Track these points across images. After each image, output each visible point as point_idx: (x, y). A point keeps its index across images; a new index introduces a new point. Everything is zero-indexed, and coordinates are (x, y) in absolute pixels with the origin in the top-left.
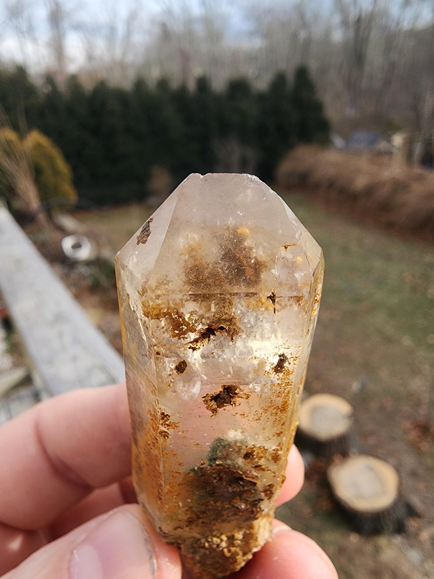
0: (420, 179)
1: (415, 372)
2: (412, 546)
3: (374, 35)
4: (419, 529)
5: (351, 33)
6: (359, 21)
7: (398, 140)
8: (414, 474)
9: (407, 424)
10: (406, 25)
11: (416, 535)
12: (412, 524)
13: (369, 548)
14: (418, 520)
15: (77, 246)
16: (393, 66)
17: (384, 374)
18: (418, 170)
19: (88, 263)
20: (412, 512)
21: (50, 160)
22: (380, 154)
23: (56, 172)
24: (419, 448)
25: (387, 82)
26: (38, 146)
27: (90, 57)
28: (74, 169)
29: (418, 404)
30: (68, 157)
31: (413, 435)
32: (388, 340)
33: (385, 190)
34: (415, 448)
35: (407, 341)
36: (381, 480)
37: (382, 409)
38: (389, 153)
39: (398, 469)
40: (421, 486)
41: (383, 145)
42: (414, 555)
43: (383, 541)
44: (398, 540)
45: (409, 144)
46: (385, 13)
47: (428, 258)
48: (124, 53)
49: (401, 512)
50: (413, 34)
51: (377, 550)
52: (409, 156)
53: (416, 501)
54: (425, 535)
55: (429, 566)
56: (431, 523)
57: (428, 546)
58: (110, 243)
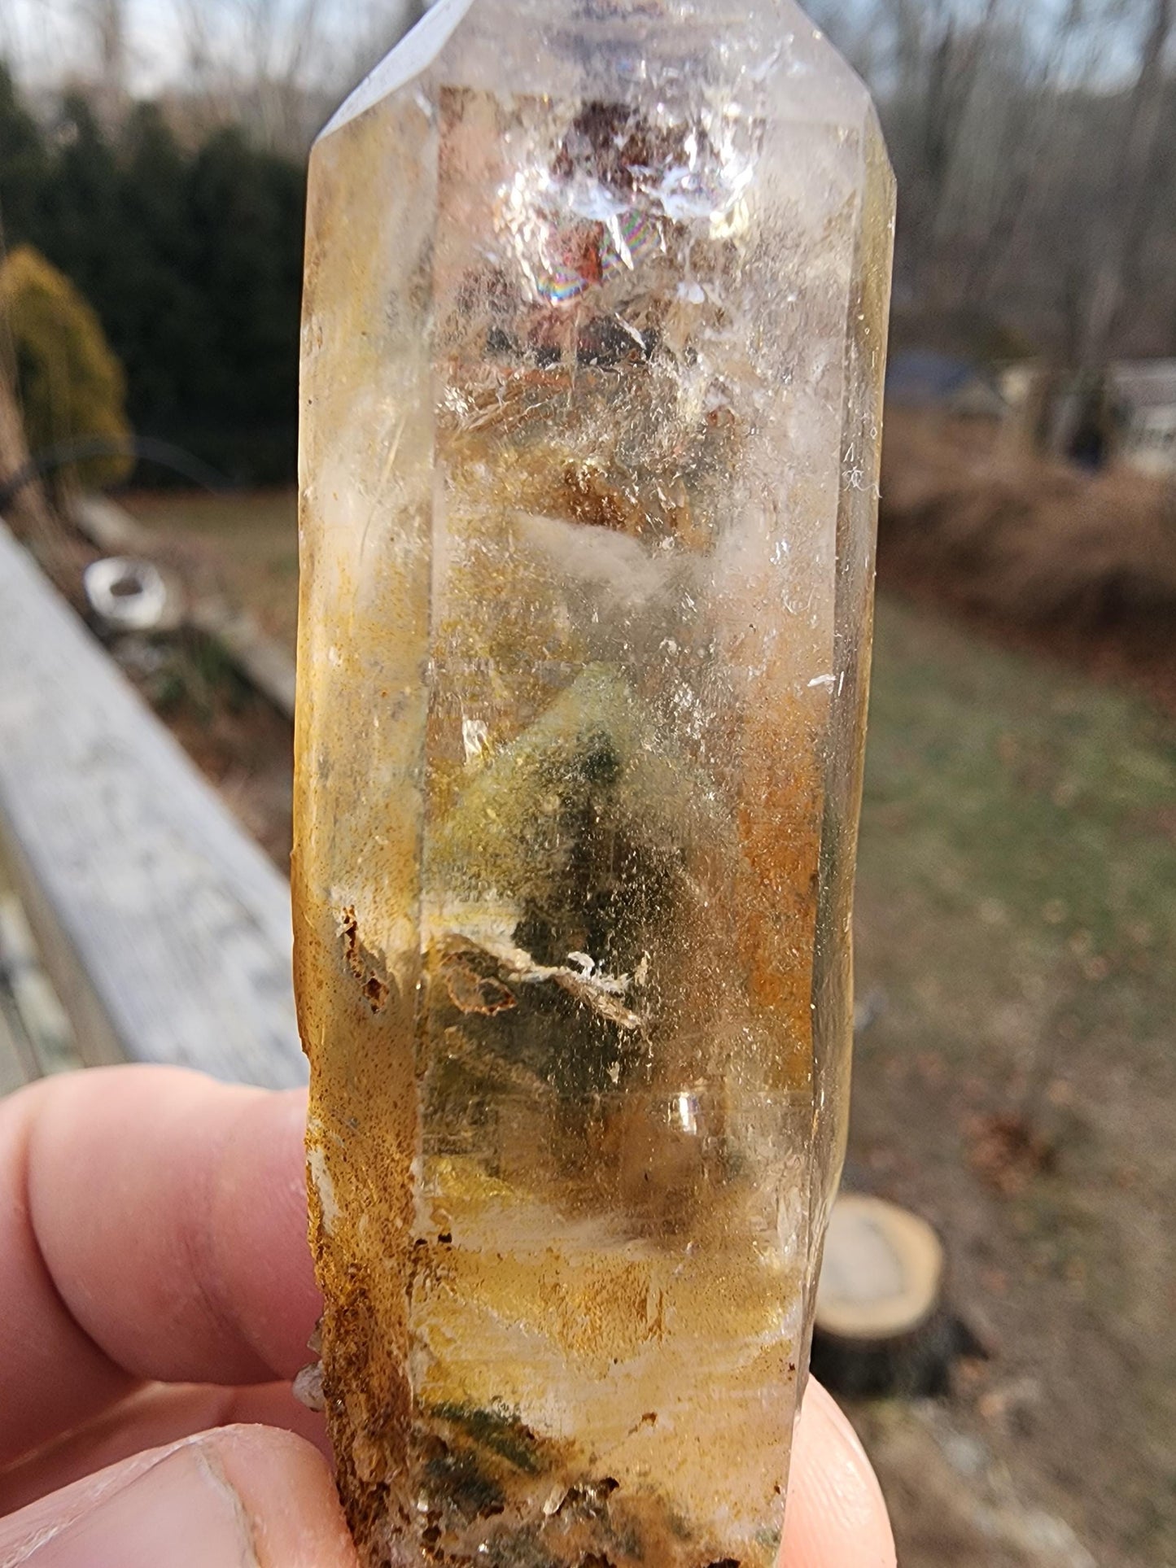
0: (1064, 492)
1: (1007, 991)
2: (962, 1429)
3: (981, 98)
4: (983, 1389)
5: (921, 83)
6: (944, 50)
7: (1017, 384)
8: (981, 1250)
9: (974, 1123)
10: (1065, 79)
11: (973, 1403)
12: (966, 1374)
14: (980, 1363)
15: (127, 589)
16: (1020, 187)
17: (927, 991)
18: (1060, 469)
19: (157, 638)
20: (968, 1345)
21: (66, 335)
22: (967, 416)
23: (79, 373)
24: (997, 1185)
25: (1003, 229)
26: (32, 293)
27: (197, 61)
29: (1005, 1073)
30: (114, 335)
31: (989, 1150)
32: (947, 906)
33: (972, 516)
34: (990, 1184)
35: (992, 913)
36: (898, 1259)
37: (915, 1081)
38: (991, 418)
39: (942, 1234)
41: (976, 394)
42: (964, 1451)
43: (887, 1414)
44: (927, 1412)
45: (1045, 396)
46: (1014, 39)
47: (1066, 702)
48: (296, 61)
49: (941, 1341)
50: (1081, 104)
51: (874, 1435)
52: (1042, 429)
53: (981, 1318)
54: (996, 1403)
55: (1000, 1479)
56: (1012, 1372)
57: (1001, 1430)
58: (222, 587)
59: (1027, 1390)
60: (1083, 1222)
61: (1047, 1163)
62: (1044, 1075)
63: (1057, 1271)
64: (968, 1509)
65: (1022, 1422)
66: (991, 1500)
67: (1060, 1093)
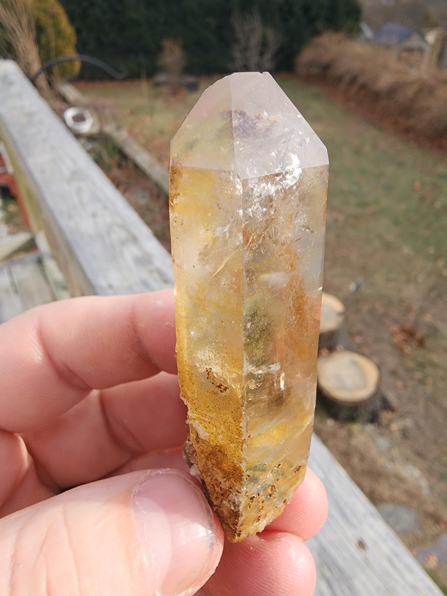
1: (410, 280)
2: (382, 435)
4: (390, 422)
7: (431, 37)
8: (394, 373)
9: (395, 328)
11: (388, 426)
12: (385, 416)
13: (342, 433)
14: (390, 413)
15: (79, 119)
17: (379, 278)
19: (91, 138)
20: (387, 406)
22: (410, 50)
23: (59, 33)
24: (402, 350)
28: (78, 32)
29: (408, 310)
31: (399, 338)
32: (388, 247)
34: (399, 350)
35: (406, 250)
36: (363, 375)
37: (372, 311)
39: (379, 367)
40: (400, 384)
41: (414, 42)
42: (383, 442)
43: (356, 428)
44: (370, 428)
49: (378, 403)
51: (350, 434)
52: (440, 57)
53: (392, 397)
54: (395, 427)
55: (395, 452)
56: (402, 416)
57: (397, 435)
58: (114, 118)
59: (408, 423)
60: (434, 365)
61: (421, 343)
62: (422, 311)
63: (422, 382)
64: (383, 462)
65: (405, 434)
66: (392, 460)
67: (428, 318)
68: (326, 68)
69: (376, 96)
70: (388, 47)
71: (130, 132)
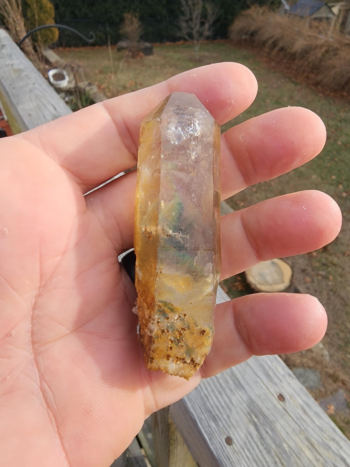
7: (335, 10)
8: (303, 271)
19: (68, 92)
36: (281, 273)
40: (308, 279)
41: (323, 13)
60: (335, 265)
68: (253, 34)
69: (293, 57)
70: (302, 17)
71: (99, 87)
